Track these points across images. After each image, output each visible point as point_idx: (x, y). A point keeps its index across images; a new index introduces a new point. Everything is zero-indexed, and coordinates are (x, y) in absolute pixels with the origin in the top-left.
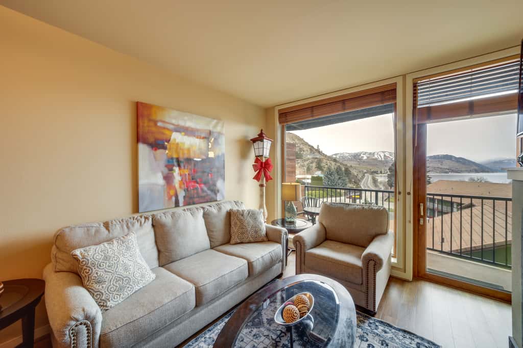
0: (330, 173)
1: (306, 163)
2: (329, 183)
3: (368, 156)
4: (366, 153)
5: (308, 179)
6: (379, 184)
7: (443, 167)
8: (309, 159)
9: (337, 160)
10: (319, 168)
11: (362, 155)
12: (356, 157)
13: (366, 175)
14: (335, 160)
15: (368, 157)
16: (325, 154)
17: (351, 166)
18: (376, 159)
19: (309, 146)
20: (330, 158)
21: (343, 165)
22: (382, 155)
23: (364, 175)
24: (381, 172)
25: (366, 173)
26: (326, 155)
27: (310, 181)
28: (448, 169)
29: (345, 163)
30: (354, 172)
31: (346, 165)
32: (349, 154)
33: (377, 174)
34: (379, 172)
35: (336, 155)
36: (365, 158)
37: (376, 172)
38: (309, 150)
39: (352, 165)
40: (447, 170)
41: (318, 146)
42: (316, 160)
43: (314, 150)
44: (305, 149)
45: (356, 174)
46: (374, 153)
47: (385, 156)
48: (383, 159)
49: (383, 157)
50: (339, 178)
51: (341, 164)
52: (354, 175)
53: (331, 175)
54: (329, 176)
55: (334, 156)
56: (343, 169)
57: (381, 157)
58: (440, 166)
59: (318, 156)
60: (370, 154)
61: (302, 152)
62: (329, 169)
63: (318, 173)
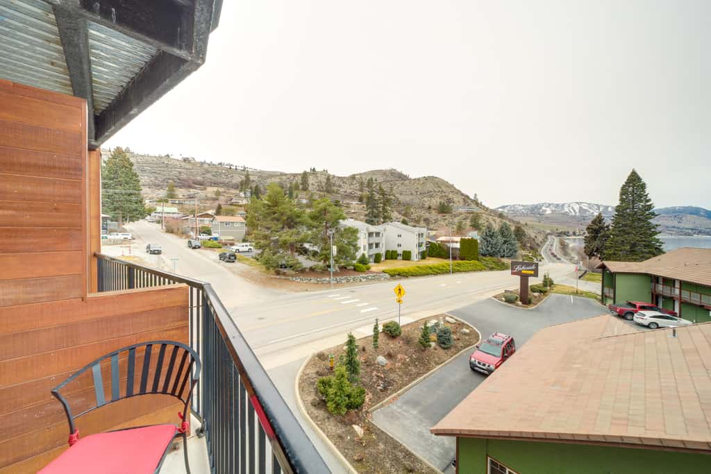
0: (490, 235)
1: (456, 220)
2: (489, 248)
3: (554, 209)
4: (550, 205)
5: (457, 242)
6: (570, 252)
7: (682, 225)
8: (461, 214)
9: (505, 214)
10: (476, 226)
11: (543, 208)
12: (535, 210)
13: (549, 237)
14: (501, 216)
15: (553, 211)
16: (487, 206)
17: (526, 224)
18: (566, 214)
19: (462, 195)
20: (493, 213)
21: (514, 222)
22: (577, 207)
23: (546, 238)
24: (574, 234)
25: (549, 234)
26: (487, 208)
27: (458, 246)
28: (692, 229)
29: (517, 219)
30: (530, 233)
31: (519, 223)
32: (523, 206)
33: (568, 236)
34: (571, 233)
35: (503, 207)
36: (548, 211)
37: (566, 234)
38: (461, 201)
39: (528, 223)
40: (690, 231)
41: (476, 195)
42: (471, 215)
43: (470, 201)
44: (456, 199)
45: (533, 236)
46: (563, 205)
47: (581, 208)
48: (578, 214)
49: (577, 211)
50: (505, 242)
51: (510, 220)
52: (530, 238)
53: (491, 236)
54: (489, 239)
55: (500, 210)
56: (513, 228)
57: (574, 211)
58: (677, 225)
59: (476, 209)
60: (558, 205)
61: (452, 204)
62: (489, 228)
63: (474, 235)
